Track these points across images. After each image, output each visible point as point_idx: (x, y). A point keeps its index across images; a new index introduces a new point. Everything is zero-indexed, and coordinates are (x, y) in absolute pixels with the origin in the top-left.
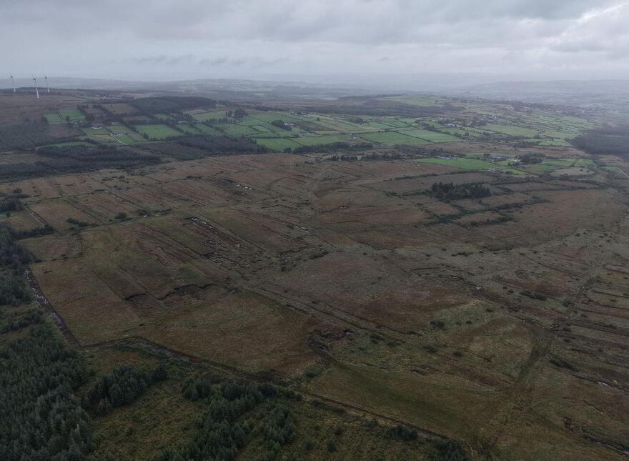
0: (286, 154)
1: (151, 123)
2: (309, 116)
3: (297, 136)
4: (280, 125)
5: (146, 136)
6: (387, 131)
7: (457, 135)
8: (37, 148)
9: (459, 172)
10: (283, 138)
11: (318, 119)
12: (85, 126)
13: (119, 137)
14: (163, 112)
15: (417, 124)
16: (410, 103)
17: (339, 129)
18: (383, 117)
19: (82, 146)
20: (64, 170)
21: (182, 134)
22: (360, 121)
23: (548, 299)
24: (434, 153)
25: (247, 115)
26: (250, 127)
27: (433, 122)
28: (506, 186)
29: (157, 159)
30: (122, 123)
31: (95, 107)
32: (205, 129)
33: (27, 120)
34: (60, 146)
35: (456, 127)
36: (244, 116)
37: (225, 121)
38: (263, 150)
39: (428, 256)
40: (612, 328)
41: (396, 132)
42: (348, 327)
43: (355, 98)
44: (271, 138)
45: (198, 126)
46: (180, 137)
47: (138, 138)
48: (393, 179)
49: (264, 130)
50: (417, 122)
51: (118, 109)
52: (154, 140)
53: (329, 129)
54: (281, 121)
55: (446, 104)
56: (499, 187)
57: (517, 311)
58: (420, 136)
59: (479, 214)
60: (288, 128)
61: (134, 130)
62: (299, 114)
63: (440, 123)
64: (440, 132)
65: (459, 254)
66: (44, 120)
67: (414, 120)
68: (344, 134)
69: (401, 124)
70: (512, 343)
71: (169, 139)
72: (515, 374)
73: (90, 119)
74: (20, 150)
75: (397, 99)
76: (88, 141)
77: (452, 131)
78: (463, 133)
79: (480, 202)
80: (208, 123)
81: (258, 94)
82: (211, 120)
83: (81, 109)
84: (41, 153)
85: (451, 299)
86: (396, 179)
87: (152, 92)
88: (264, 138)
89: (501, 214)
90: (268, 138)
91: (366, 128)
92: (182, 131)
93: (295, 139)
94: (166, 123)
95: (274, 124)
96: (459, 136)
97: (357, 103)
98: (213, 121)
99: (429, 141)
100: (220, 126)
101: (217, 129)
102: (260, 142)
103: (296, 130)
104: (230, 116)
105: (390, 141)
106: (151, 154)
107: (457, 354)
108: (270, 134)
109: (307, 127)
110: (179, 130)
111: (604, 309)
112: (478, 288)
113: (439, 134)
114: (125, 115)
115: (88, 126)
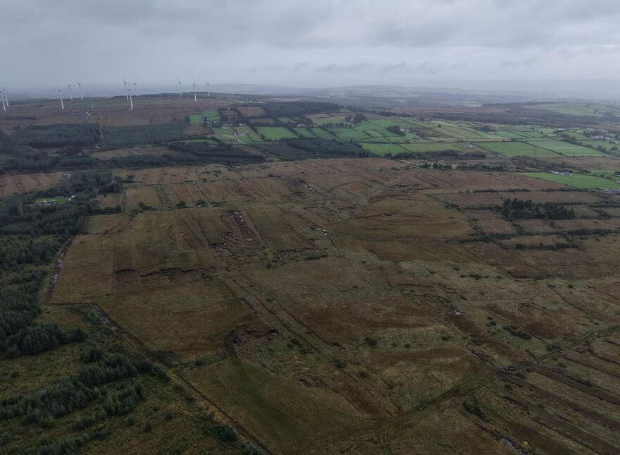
0: (385, 159)
1: (273, 125)
2: (432, 122)
3: (408, 142)
4: (395, 130)
5: (263, 137)
6: (513, 140)
7: (600, 149)
8: (169, 143)
9: (562, 190)
10: (393, 143)
11: (440, 126)
12: (216, 127)
13: (240, 136)
14: (288, 115)
15: (555, 135)
16: (562, 111)
17: (457, 136)
18: (517, 126)
19: (205, 143)
20: (180, 162)
21: (297, 137)
22: (486, 130)
23: (534, 339)
24: (549, 167)
25: (366, 120)
26: (364, 132)
27: (577, 133)
28: (605, 210)
29: (262, 158)
30: (248, 124)
31: (232, 109)
32: (319, 132)
33: (175, 119)
34: (187, 142)
35: (604, 140)
36: (362, 121)
37: (341, 125)
38: (365, 154)
39: (432, 273)
40: (587, 385)
41: (526, 142)
42: (279, 326)
43: (498, 105)
44: (380, 143)
45: (314, 130)
46: (293, 139)
47: (256, 138)
48: (471, 191)
49: (376, 134)
50: (555, 133)
51: (249, 112)
52: (270, 140)
53: (447, 136)
54: (397, 127)
55: (607, 113)
56: (596, 211)
57: (478, 345)
58: (553, 148)
59: (540, 237)
60: (402, 134)
61: (255, 131)
62: (422, 120)
63: (586, 134)
64: (580, 145)
65: (471, 276)
66: (188, 120)
67: (552, 130)
68: (462, 141)
69: (535, 134)
70: (436, 376)
71: (282, 140)
72: (407, 407)
73: (224, 119)
74: (157, 143)
75: (550, 108)
76: (213, 139)
77: (596, 145)
78: (608, 147)
79: (552, 224)
80: (324, 128)
81: (398, 100)
82: (328, 124)
83: (221, 110)
84: (171, 147)
85: (411, 319)
86: (475, 191)
87: (299, 97)
88: (373, 142)
89: (568, 240)
90: (376, 143)
91: (490, 136)
92: (297, 134)
93: (403, 145)
94: (286, 126)
95: (389, 129)
96: (603, 150)
97: (497, 111)
98: (330, 125)
99: (561, 154)
100: (334, 130)
101: (331, 133)
102: (366, 146)
103: (410, 136)
104: (349, 121)
105: (510, 152)
106: (260, 154)
107: (363, 375)
108: (382, 139)
109: (422, 134)
110: (295, 132)
111: (599, 363)
112: (457, 313)
113: (579, 147)
114: (253, 117)
115: (219, 126)
